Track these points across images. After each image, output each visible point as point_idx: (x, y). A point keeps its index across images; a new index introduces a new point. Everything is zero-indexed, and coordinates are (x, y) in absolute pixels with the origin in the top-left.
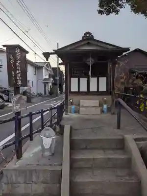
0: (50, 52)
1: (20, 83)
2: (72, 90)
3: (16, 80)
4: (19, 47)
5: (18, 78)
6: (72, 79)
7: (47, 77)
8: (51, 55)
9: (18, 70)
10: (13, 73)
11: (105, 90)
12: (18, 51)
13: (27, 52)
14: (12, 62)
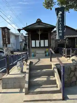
0: (21, 29)
1: (7, 43)
2: (32, 46)
3: (6, 41)
4: (6, 28)
5: (6, 40)
6: (32, 41)
7: (22, 41)
8: (21, 30)
9: (6, 37)
10: (4, 39)
11: (48, 46)
12: (6, 29)
13: (10, 30)
14: (4, 34)
